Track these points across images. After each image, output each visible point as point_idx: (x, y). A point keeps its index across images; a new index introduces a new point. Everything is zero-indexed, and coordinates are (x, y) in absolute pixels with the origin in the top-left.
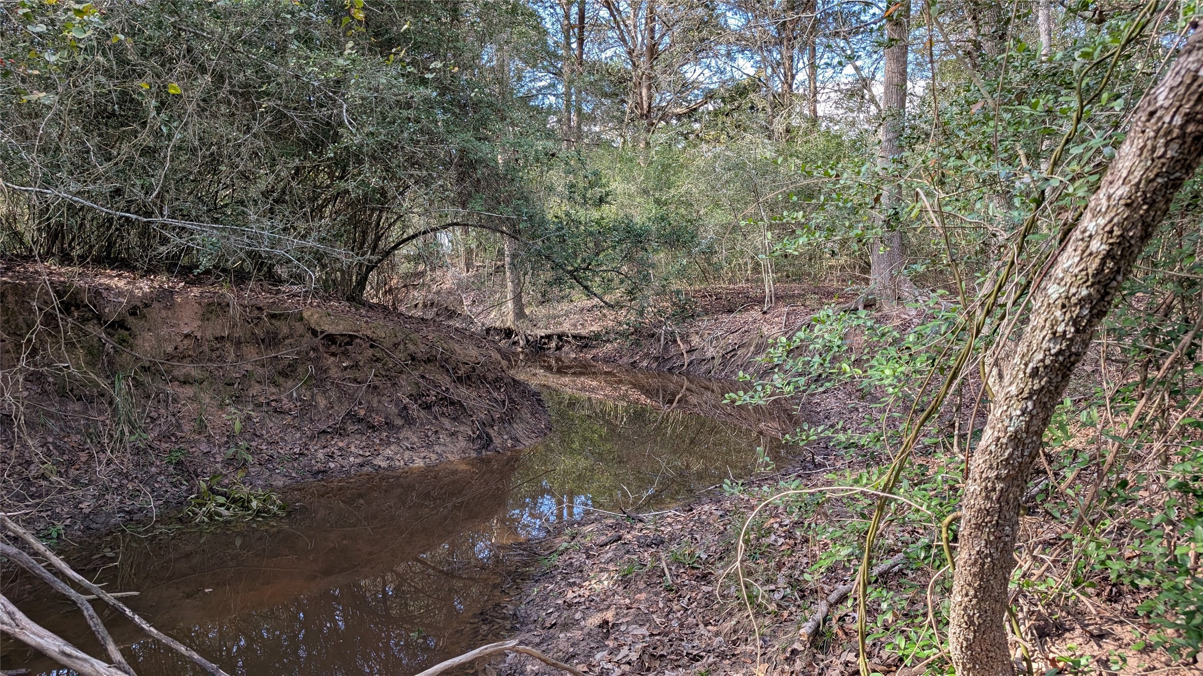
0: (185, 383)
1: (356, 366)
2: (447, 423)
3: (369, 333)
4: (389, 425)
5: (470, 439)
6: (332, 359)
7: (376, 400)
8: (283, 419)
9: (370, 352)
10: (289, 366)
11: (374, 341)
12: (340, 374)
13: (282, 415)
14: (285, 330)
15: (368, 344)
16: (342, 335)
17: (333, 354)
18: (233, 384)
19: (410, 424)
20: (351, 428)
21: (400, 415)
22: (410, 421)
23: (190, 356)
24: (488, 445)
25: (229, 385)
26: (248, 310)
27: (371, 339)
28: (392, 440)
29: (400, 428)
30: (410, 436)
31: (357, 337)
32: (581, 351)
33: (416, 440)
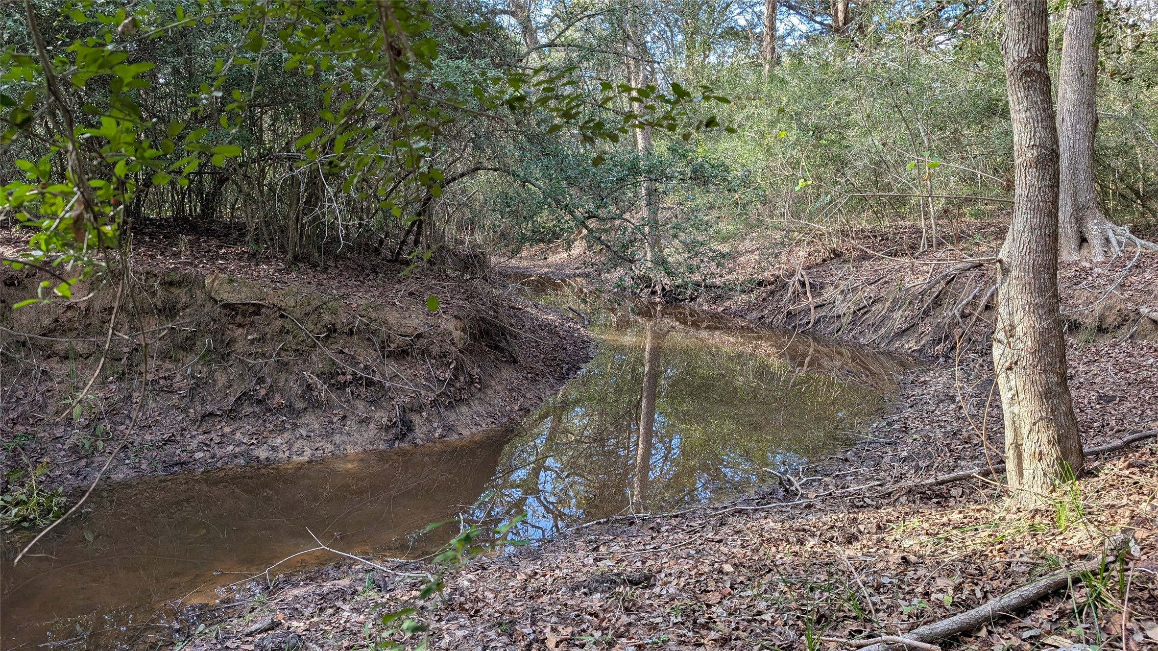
0: (66, 358)
1: (262, 339)
2: (360, 405)
3: (276, 301)
4: (290, 408)
5: (381, 428)
6: (241, 330)
7: (283, 378)
8: (169, 399)
9: (279, 323)
10: (187, 339)
11: (284, 310)
12: (246, 348)
13: (169, 395)
14: (184, 299)
15: (277, 314)
16: (244, 304)
17: (240, 325)
18: (121, 359)
19: (314, 407)
20: (247, 409)
21: (302, 397)
22: (315, 404)
23: (76, 329)
24: (405, 435)
25: (117, 360)
26: (143, 278)
27: (280, 309)
28: (288, 426)
29: (300, 413)
30: (313, 421)
31: (263, 306)
32: (714, 303)
33: (317, 426)
